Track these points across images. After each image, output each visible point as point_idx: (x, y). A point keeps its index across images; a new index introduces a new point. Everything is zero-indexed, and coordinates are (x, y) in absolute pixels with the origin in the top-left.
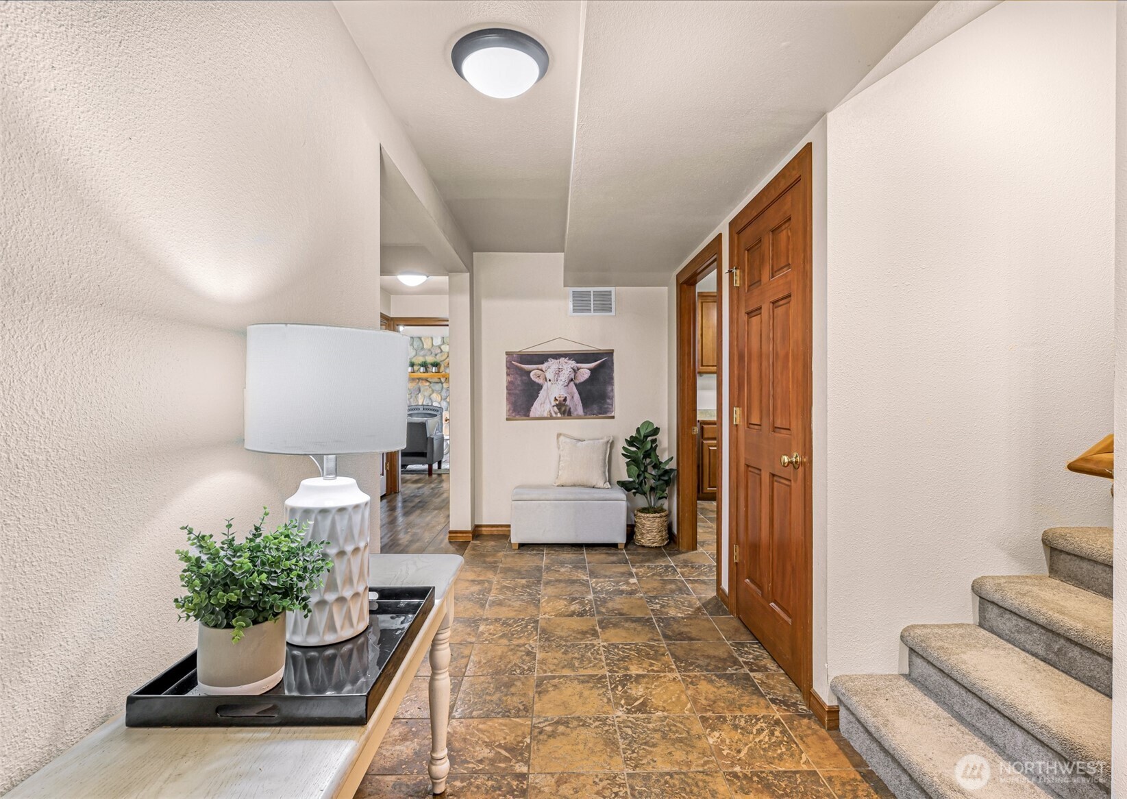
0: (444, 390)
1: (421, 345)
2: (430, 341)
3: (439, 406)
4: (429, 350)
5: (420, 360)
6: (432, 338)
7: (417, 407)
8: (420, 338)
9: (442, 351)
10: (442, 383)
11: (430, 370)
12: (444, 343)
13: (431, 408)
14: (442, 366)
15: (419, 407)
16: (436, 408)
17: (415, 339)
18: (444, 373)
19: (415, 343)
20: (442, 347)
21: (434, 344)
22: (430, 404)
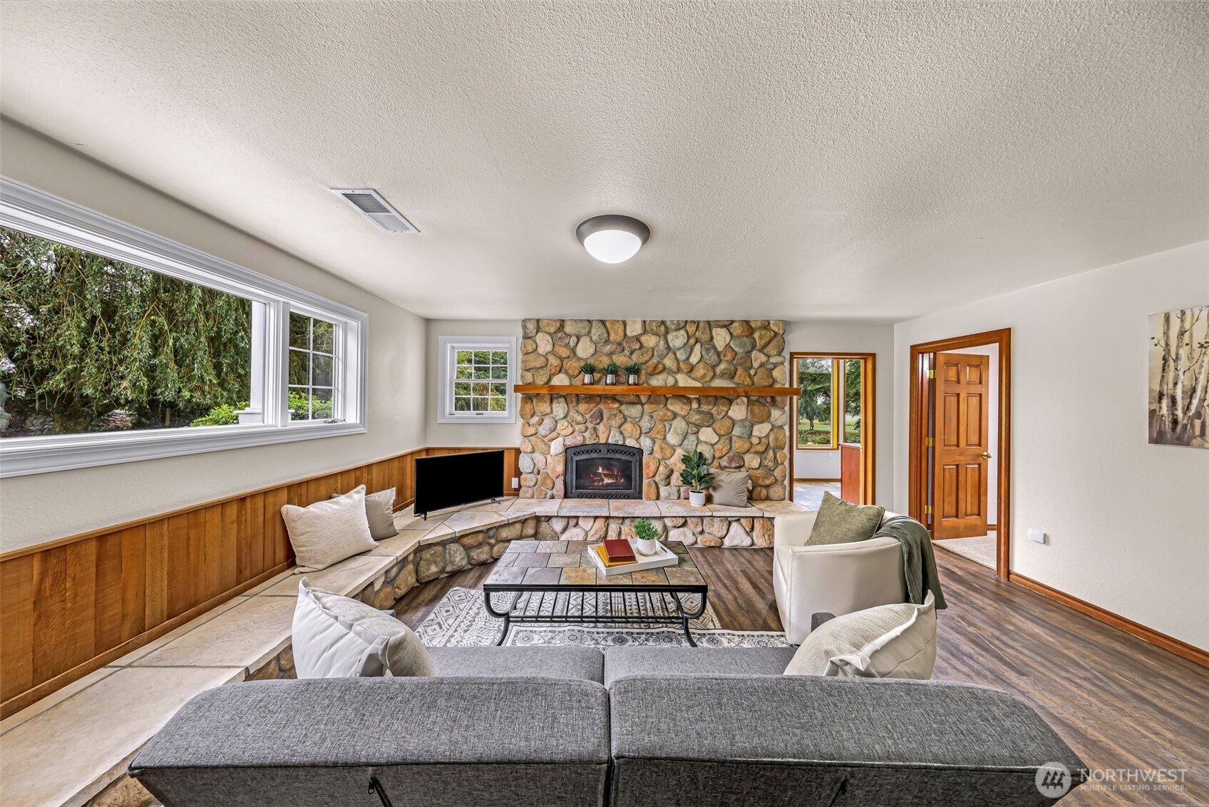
0: (646, 418)
1: (606, 335)
2: (622, 327)
3: (637, 446)
4: (620, 344)
5: (605, 362)
6: (625, 323)
7: (595, 447)
8: (603, 322)
9: (641, 347)
10: (642, 405)
11: (623, 379)
12: (645, 332)
13: (622, 449)
14: (643, 372)
15: (601, 447)
16: (631, 450)
17: (594, 323)
18: (646, 385)
19: (593, 331)
20: (643, 339)
21: (628, 333)
22: (621, 443)
